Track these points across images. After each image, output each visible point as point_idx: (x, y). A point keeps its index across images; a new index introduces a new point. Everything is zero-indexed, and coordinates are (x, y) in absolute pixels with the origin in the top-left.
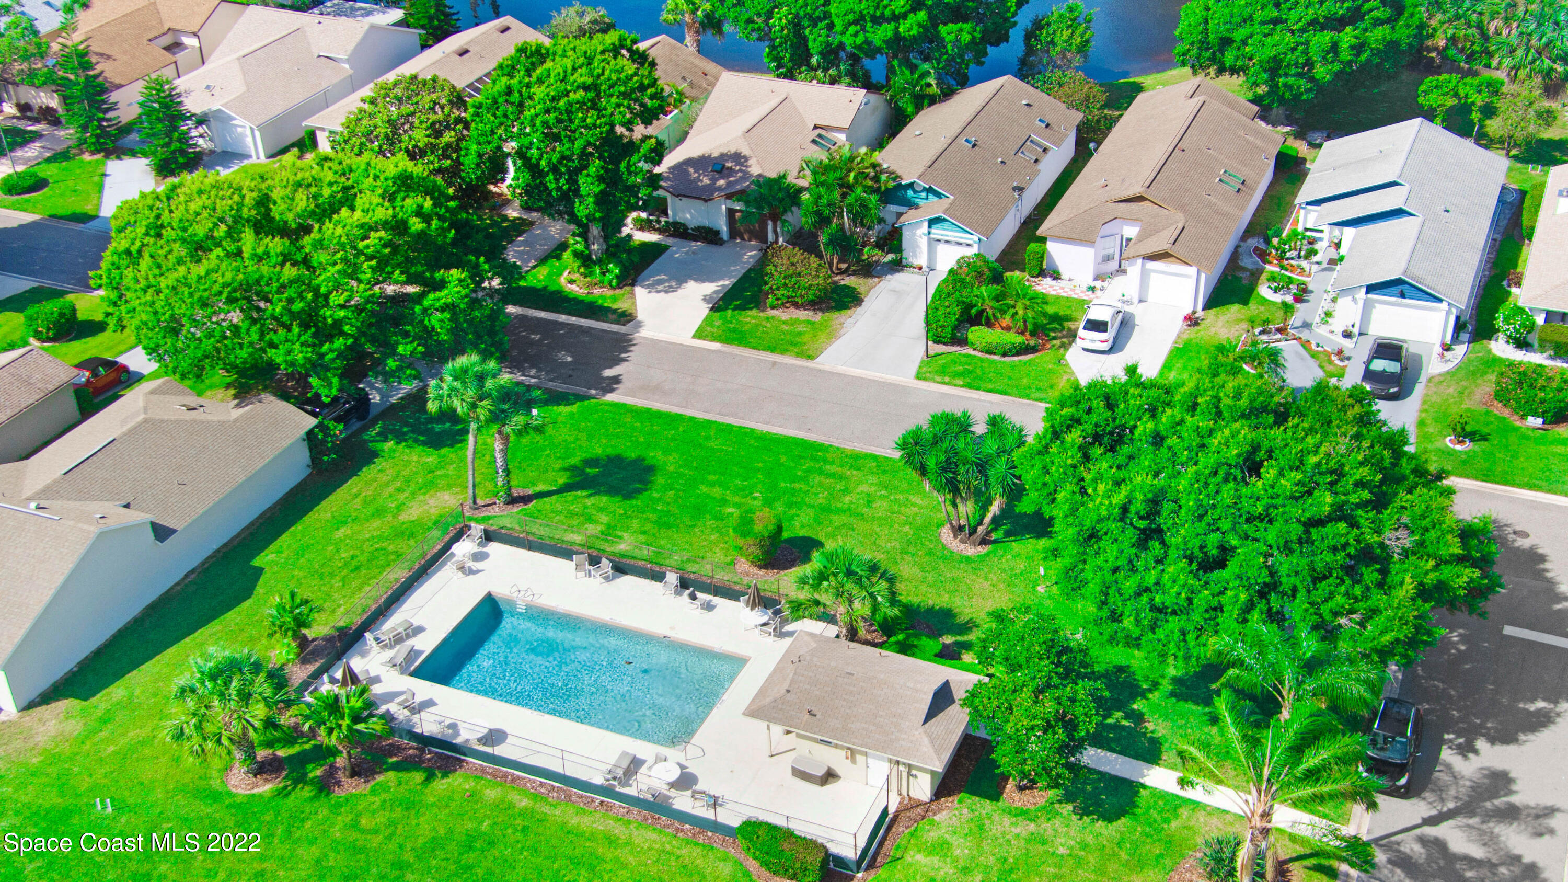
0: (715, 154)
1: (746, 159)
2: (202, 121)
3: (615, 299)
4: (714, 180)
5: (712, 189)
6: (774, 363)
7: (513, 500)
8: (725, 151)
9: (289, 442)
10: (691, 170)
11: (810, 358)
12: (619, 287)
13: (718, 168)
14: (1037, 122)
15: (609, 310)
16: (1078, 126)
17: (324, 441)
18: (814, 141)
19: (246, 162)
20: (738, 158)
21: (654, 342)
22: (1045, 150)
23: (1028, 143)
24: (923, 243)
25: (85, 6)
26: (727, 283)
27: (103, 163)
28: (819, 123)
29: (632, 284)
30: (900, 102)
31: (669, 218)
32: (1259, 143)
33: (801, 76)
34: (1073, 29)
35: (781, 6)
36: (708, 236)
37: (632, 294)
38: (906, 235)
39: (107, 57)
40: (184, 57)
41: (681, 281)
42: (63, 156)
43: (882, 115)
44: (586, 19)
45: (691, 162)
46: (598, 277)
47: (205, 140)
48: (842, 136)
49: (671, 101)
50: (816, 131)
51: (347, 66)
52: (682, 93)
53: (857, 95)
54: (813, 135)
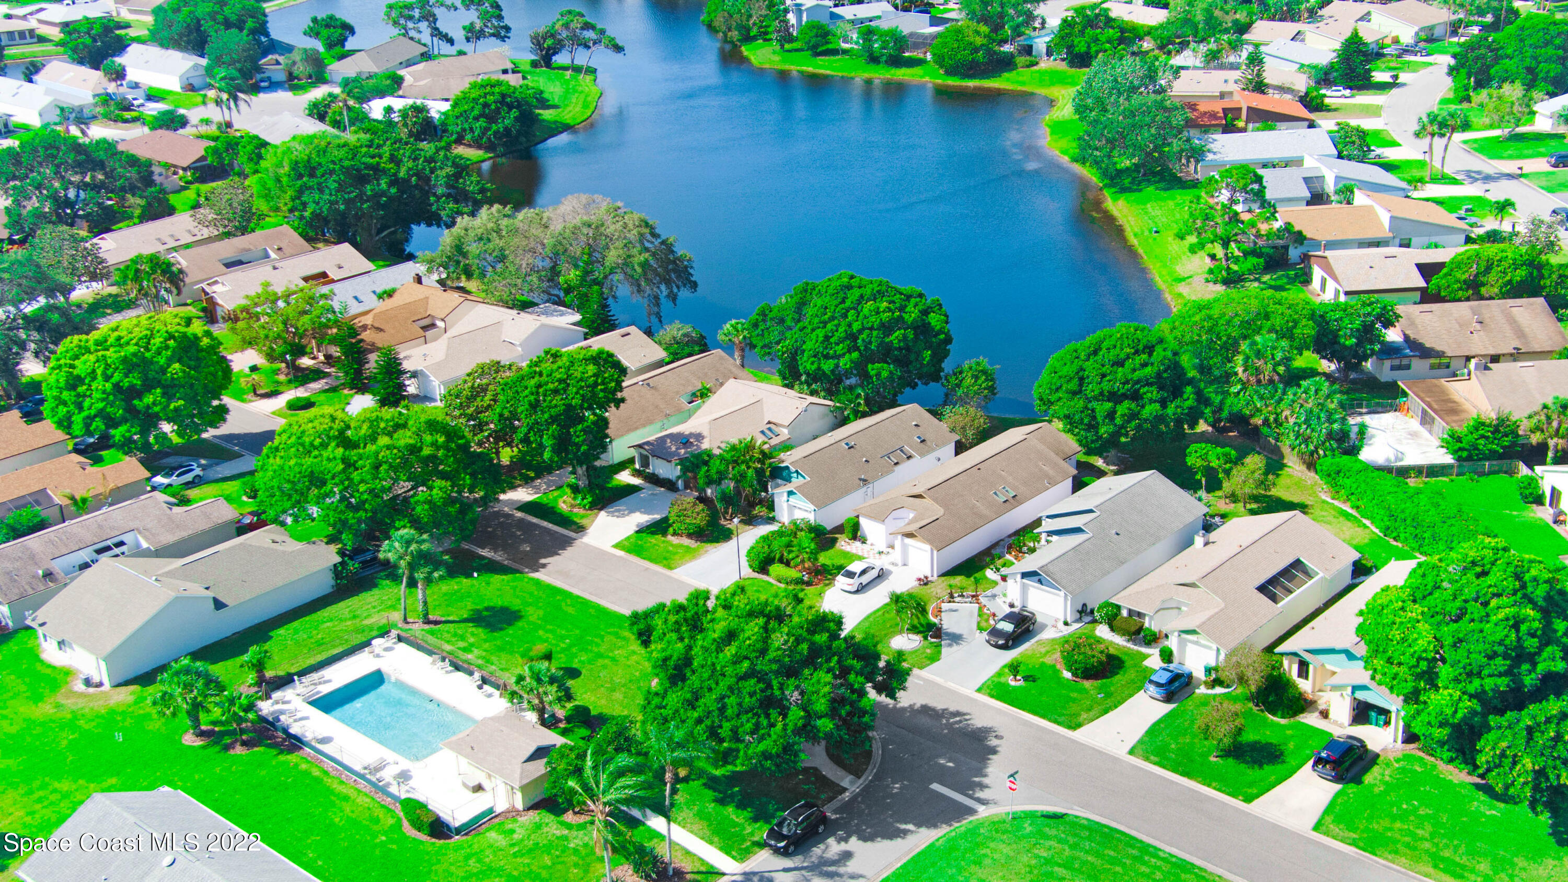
0: (687, 433)
1: (703, 438)
2: (414, 375)
3: (582, 517)
4: (678, 449)
5: (674, 454)
6: (647, 569)
7: (428, 622)
8: (693, 431)
9: (318, 568)
10: (669, 441)
11: (670, 568)
12: (590, 509)
13: (684, 441)
14: (916, 438)
15: (575, 523)
16: (956, 441)
17: (341, 572)
18: (761, 431)
20: (699, 437)
21: (587, 545)
22: (909, 457)
23: (898, 451)
24: (785, 505)
25: (390, 296)
26: (657, 517)
27: (352, 396)
28: (773, 420)
29: (601, 509)
30: (846, 413)
31: (650, 470)
32: (1051, 472)
33: (796, 387)
34: (976, 378)
35: (785, 339)
36: (669, 485)
37: (597, 515)
38: (776, 500)
39: (380, 330)
40: (429, 334)
41: (632, 511)
42: (333, 389)
43: (830, 420)
44: (681, 332)
45: (670, 436)
46: (579, 501)
47: (412, 388)
48: (786, 431)
49: (698, 394)
50: (769, 426)
51: (520, 349)
52: (709, 390)
53: (803, 405)
54: (764, 428)
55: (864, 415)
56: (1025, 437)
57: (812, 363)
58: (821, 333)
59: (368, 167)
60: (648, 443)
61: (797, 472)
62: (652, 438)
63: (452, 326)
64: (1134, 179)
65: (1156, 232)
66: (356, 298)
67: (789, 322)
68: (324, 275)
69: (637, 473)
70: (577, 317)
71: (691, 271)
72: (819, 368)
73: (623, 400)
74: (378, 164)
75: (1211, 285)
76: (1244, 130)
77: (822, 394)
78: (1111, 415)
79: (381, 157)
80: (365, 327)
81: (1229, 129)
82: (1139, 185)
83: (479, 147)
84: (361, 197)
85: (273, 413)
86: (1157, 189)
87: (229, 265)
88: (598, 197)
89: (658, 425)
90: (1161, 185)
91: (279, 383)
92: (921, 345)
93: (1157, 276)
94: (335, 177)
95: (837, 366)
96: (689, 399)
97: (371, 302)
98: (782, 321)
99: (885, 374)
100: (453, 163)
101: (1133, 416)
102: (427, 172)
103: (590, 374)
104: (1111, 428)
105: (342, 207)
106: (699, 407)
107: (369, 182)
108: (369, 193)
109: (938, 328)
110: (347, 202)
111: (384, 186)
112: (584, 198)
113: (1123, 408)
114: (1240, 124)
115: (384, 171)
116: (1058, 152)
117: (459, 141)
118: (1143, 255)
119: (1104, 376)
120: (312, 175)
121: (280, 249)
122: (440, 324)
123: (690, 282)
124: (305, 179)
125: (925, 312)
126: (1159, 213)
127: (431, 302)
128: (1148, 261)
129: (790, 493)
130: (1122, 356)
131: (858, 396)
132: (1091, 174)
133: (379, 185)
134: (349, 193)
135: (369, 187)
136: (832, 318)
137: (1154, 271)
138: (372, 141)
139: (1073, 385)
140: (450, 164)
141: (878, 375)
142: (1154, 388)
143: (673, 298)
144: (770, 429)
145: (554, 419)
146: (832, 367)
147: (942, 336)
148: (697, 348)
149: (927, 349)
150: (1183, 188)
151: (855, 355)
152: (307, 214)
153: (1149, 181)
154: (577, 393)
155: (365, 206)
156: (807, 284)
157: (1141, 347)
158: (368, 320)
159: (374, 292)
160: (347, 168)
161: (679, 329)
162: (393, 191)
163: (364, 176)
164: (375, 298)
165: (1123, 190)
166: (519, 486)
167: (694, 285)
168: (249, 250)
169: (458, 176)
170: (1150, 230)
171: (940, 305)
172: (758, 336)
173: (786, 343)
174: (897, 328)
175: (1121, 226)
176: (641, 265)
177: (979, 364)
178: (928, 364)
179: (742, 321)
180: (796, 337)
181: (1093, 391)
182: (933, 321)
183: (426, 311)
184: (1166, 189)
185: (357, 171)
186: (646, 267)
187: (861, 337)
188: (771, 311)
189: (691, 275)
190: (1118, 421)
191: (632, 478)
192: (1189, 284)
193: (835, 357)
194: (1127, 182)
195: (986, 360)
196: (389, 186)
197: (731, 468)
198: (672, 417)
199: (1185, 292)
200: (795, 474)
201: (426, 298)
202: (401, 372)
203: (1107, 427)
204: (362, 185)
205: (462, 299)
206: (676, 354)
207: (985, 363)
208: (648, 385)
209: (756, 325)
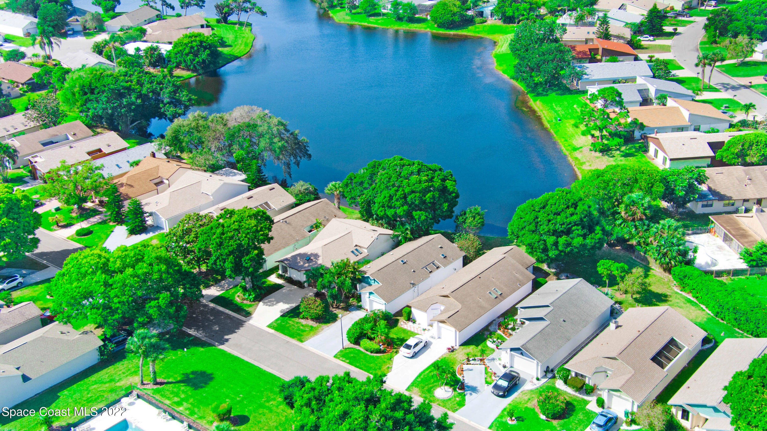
0: (309, 253)
1: (319, 256)
2: (151, 214)
3: (250, 306)
4: (304, 263)
5: (302, 266)
6: (288, 342)
7: (156, 383)
8: (313, 252)
9: (89, 350)
10: (299, 258)
11: (302, 341)
12: (254, 301)
13: (308, 258)
14: (441, 255)
15: (245, 311)
16: (463, 256)
17: (104, 351)
18: (353, 252)
19: (162, 231)
20: (316, 256)
21: (252, 326)
22: (438, 268)
23: (431, 264)
24: (367, 300)
25: (137, 164)
26: (294, 305)
27: (115, 227)
28: (358, 244)
29: (260, 301)
30: (400, 238)
31: (288, 275)
32: (521, 278)
33: (370, 222)
34: (474, 217)
35: (363, 194)
36: (299, 284)
37: (257, 305)
38: (362, 296)
39: (131, 186)
40: (160, 187)
41: (278, 302)
42: (104, 222)
43: (391, 243)
44: (304, 187)
45: (299, 255)
46: (247, 296)
47: (150, 221)
48: (366, 251)
49: (314, 226)
50: (356, 247)
51: (212, 197)
52: (320, 223)
53: (375, 235)
54: (353, 249)
55: (410, 240)
56: (504, 255)
58: (386, 193)
59: (125, 88)
60: (286, 259)
61: (374, 280)
62: (289, 256)
63: (173, 183)
64: (544, 88)
65: (560, 120)
66: (117, 165)
67: (366, 185)
68: (100, 150)
69: (280, 276)
70: (244, 177)
71: (308, 148)
72: (385, 214)
73: (272, 238)
74: (130, 86)
75: (593, 152)
76: (600, 61)
77: (385, 226)
78: (556, 244)
79: (132, 82)
80: (122, 185)
81: (593, 60)
82: (547, 92)
83: (188, 70)
84: (120, 105)
85: (68, 238)
86: (557, 94)
87: (45, 144)
88: (255, 108)
89: (291, 247)
90: (559, 92)
91: (72, 218)
92: (442, 200)
93: (562, 146)
94: (105, 94)
95: (395, 212)
96: (309, 229)
97: (126, 167)
98: (362, 183)
99: (423, 218)
100: (173, 85)
101: (568, 244)
102: (158, 90)
103: (253, 225)
104: (557, 252)
105: (110, 111)
106: (315, 235)
107: (125, 97)
108: (125, 103)
109: (451, 190)
110: (112, 108)
111: (133, 99)
112: (246, 108)
113: (562, 240)
114: (599, 57)
115: (134, 90)
116: (501, 72)
117: (178, 67)
118: (554, 133)
119: (549, 221)
120: (92, 92)
121: (75, 134)
122: (166, 181)
123: (308, 154)
124: (89, 95)
125: (444, 180)
126: (560, 109)
127: (160, 168)
128: (556, 137)
129: (371, 293)
130: (559, 210)
131: (407, 229)
132: (521, 86)
133: (131, 98)
134: (114, 103)
135: (125, 100)
137: (560, 143)
138: (127, 72)
139: (532, 227)
140: (171, 85)
141: (419, 218)
142: (579, 227)
143: (298, 164)
144: (356, 250)
145: (231, 253)
146: (393, 213)
147: (454, 195)
148: (313, 196)
149: (445, 202)
150: (571, 94)
151: (405, 208)
152: (90, 114)
153: (552, 89)
154: (245, 237)
155: (123, 111)
156: (375, 162)
157: (570, 204)
158: (124, 180)
159: (128, 162)
160: (112, 89)
161: (302, 186)
162: (139, 101)
163: (122, 93)
164: (128, 165)
165: (538, 95)
166: (212, 285)
167: (310, 156)
168: (57, 135)
169: (175, 92)
170: (555, 118)
171: (452, 175)
172: (348, 192)
173: (364, 196)
174: (430, 191)
175: (539, 116)
176: (280, 148)
177: (476, 209)
178: (446, 211)
179: (338, 182)
180: (370, 194)
181: (544, 230)
182: (448, 185)
183: (158, 174)
184: (561, 95)
185: (118, 90)
186: (282, 149)
187: (410, 197)
188: (355, 178)
189: (308, 151)
190: (560, 248)
191: (278, 279)
192: (581, 152)
193: (394, 208)
194: (540, 90)
195: (480, 207)
196: (137, 98)
197: (336, 278)
198: (299, 242)
199: (579, 156)
200: (373, 281)
201: (158, 166)
202: (143, 213)
203: (554, 252)
204: (121, 99)
205: (178, 167)
206: (301, 200)
207: (479, 209)
208: (286, 222)
209: (347, 185)
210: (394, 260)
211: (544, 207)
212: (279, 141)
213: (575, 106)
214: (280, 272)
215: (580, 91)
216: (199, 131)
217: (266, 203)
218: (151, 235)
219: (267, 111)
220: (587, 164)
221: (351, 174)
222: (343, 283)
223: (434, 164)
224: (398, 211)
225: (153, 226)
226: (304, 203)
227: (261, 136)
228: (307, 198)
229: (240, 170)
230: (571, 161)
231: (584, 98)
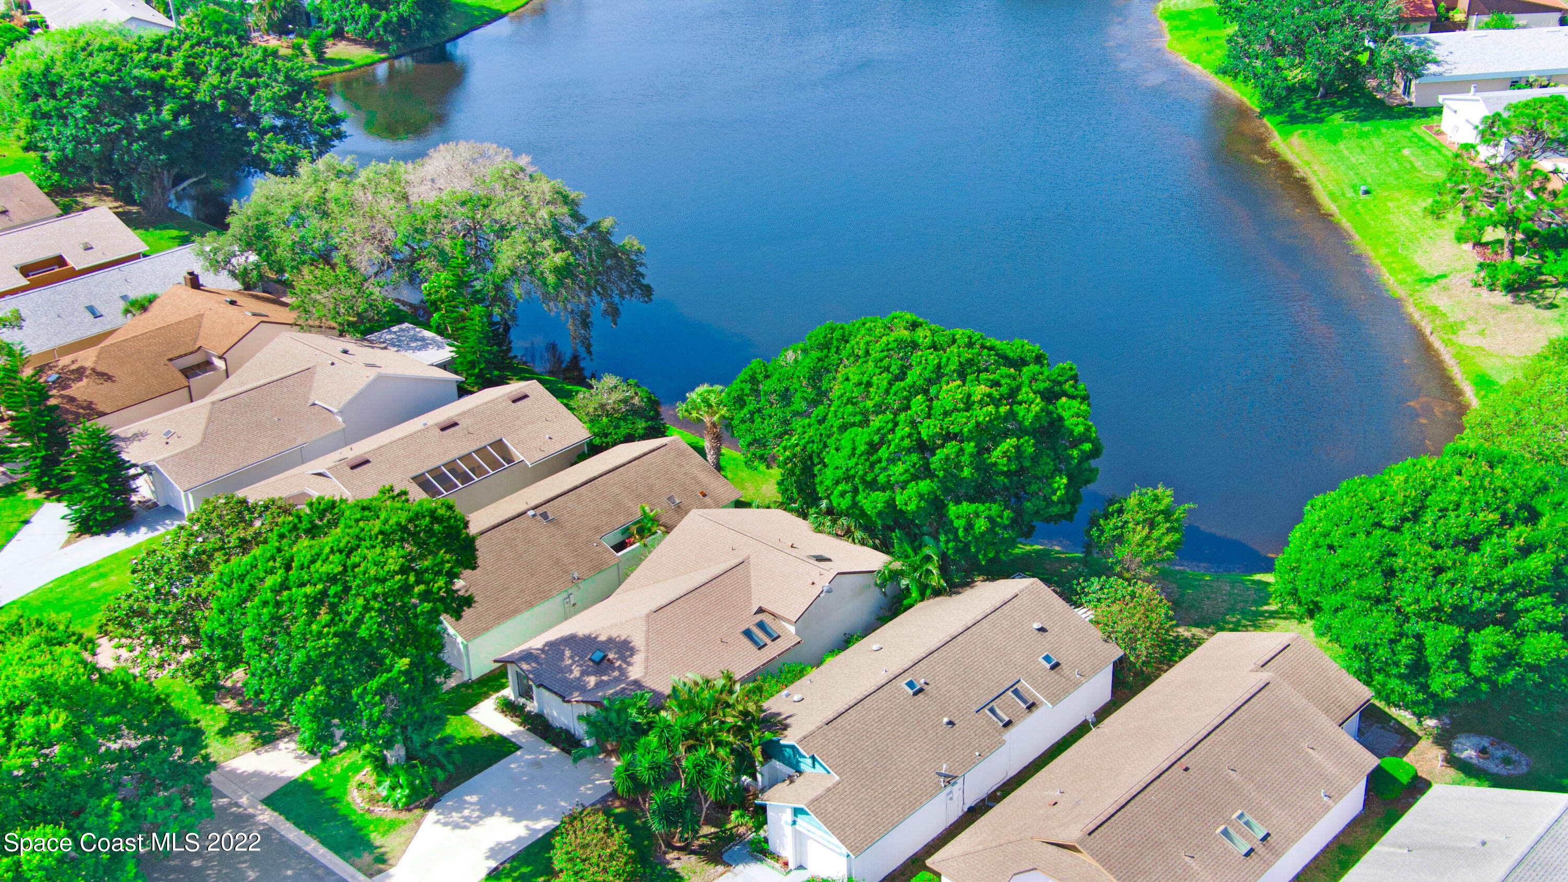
0: (603, 638)
1: (633, 652)
2: (150, 469)
3: (390, 828)
4: (584, 674)
5: (577, 685)
8: (615, 635)
10: (568, 653)
12: (407, 808)
13: (598, 656)
14: (1041, 659)
15: (371, 846)
16: (1115, 663)
18: (748, 633)
20: (625, 648)
22: (1031, 707)
23: (1009, 693)
24: (787, 829)
25: (144, 309)
26: (539, 828)
27: (38, 505)
28: (765, 606)
29: (428, 807)
30: (904, 582)
31: (532, 707)
32: (1330, 767)
33: (811, 518)
34: (1152, 525)
35: (790, 433)
36: (568, 743)
37: (418, 822)
38: (771, 812)
39: (108, 378)
40: (195, 382)
41: (487, 812)
42: (9, 489)
43: (871, 599)
44: (617, 396)
45: (571, 641)
46: (383, 791)
47: (144, 489)
48: (792, 629)
49: (634, 529)
50: (760, 617)
51: (340, 419)
52: (654, 520)
53: (824, 576)
54: (750, 623)
55: (937, 593)
56: (1265, 676)
57: (843, 494)
59: (145, 84)
60: (528, 656)
61: (813, 758)
62: (537, 643)
63: (235, 370)
64: (1308, 102)
65: (1367, 192)
66: (91, 310)
67: (798, 404)
68: (59, 260)
69: (509, 708)
70: (446, 353)
71: (641, 269)
72: (855, 504)
74: (163, 79)
75: (1484, 292)
76: (1464, 26)
77: (858, 534)
78: (1461, 653)
79: (169, 68)
80: (81, 372)
81: (1444, 24)
82: (1318, 111)
84: (127, 131)
86: (1347, 118)
88: (490, 148)
89: (554, 603)
90: (1354, 112)
92: (1047, 464)
93: (1384, 270)
94: (84, 100)
95: (891, 504)
96: (616, 538)
97: (113, 315)
98: (786, 397)
99: (981, 525)
101: (1507, 658)
102: (244, 92)
104: (1462, 680)
105: (99, 148)
106: (637, 560)
107: (142, 109)
108: (141, 126)
109: (1077, 430)
110: (104, 139)
111: (166, 115)
113: (1485, 641)
114: (1459, 16)
115: (172, 91)
116: (1185, 58)
117: (337, 34)
118: (1352, 231)
119: (1439, 570)
120: (51, 94)
121: (4, 212)
122: (217, 362)
123: (641, 286)
124: (41, 101)
125: (1050, 396)
126: (1362, 159)
127: (206, 323)
128: (1362, 243)
129: (798, 810)
131: (928, 558)
132: (1244, 94)
133: (159, 112)
134: (108, 125)
135: (139, 117)
136: (879, 409)
137: (1377, 261)
139: (1374, 584)
141: (969, 527)
143: (614, 312)
146: (881, 503)
147: (1087, 446)
148: (641, 425)
149: (1058, 471)
150: (1391, 117)
151: (924, 486)
152: (52, 156)
153: (1333, 105)
155: (135, 146)
156: (833, 330)
158: (91, 357)
159: (125, 298)
160: (106, 86)
161: (612, 391)
163: (138, 97)
164: (121, 308)
165: (1294, 119)
167: (648, 291)
169: (293, 98)
170: (1354, 188)
171: (1075, 378)
172: (743, 421)
173: (794, 440)
174: (1006, 434)
175: (1303, 179)
176: (557, 270)
177: (1156, 499)
178: (1061, 501)
179: (718, 387)
180: (811, 432)
181: (1417, 601)
182: (1066, 415)
183: (195, 340)
184: (1361, 119)
185: (122, 90)
186: (565, 272)
187: (940, 454)
188: (767, 377)
189: (642, 275)
190: (1478, 667)
191: (501, 717)
192: (1446, 289)
193: (888, 486)
194: (1299, 106)
195: (1169, 492)
196: (176, 116)
197: (682, 749)
198: (582, 585)
199: (1443, 304)
200: (810, 761)
201: (201, 316)
202: (122, 465)
203: (1450, 678)
204: (131, 115)
205: (257, 320)
206: (606, 435)
207: (1166, 496)
208: (545, 516)
209: (740, 401)
210: (882, 678)
211: (1415, 516)
212: (556, 251)
213: (1406, 152)
214: (509, 692)
215: (1415, 110)
216: (325, 215)
217: (499, 445)
218: (142, 536)
219: (524, 160)
220: (1472, 328)
221: (755, 363)
222: (702, 772)
223: (1018, 342)
224: (899, 499)
225: (155, 504)
226: (614, 444)
227: (503, 232)
228: (624, 430)
229: (440, 332)
230: (1416, 317)
231: (1429, 128)
